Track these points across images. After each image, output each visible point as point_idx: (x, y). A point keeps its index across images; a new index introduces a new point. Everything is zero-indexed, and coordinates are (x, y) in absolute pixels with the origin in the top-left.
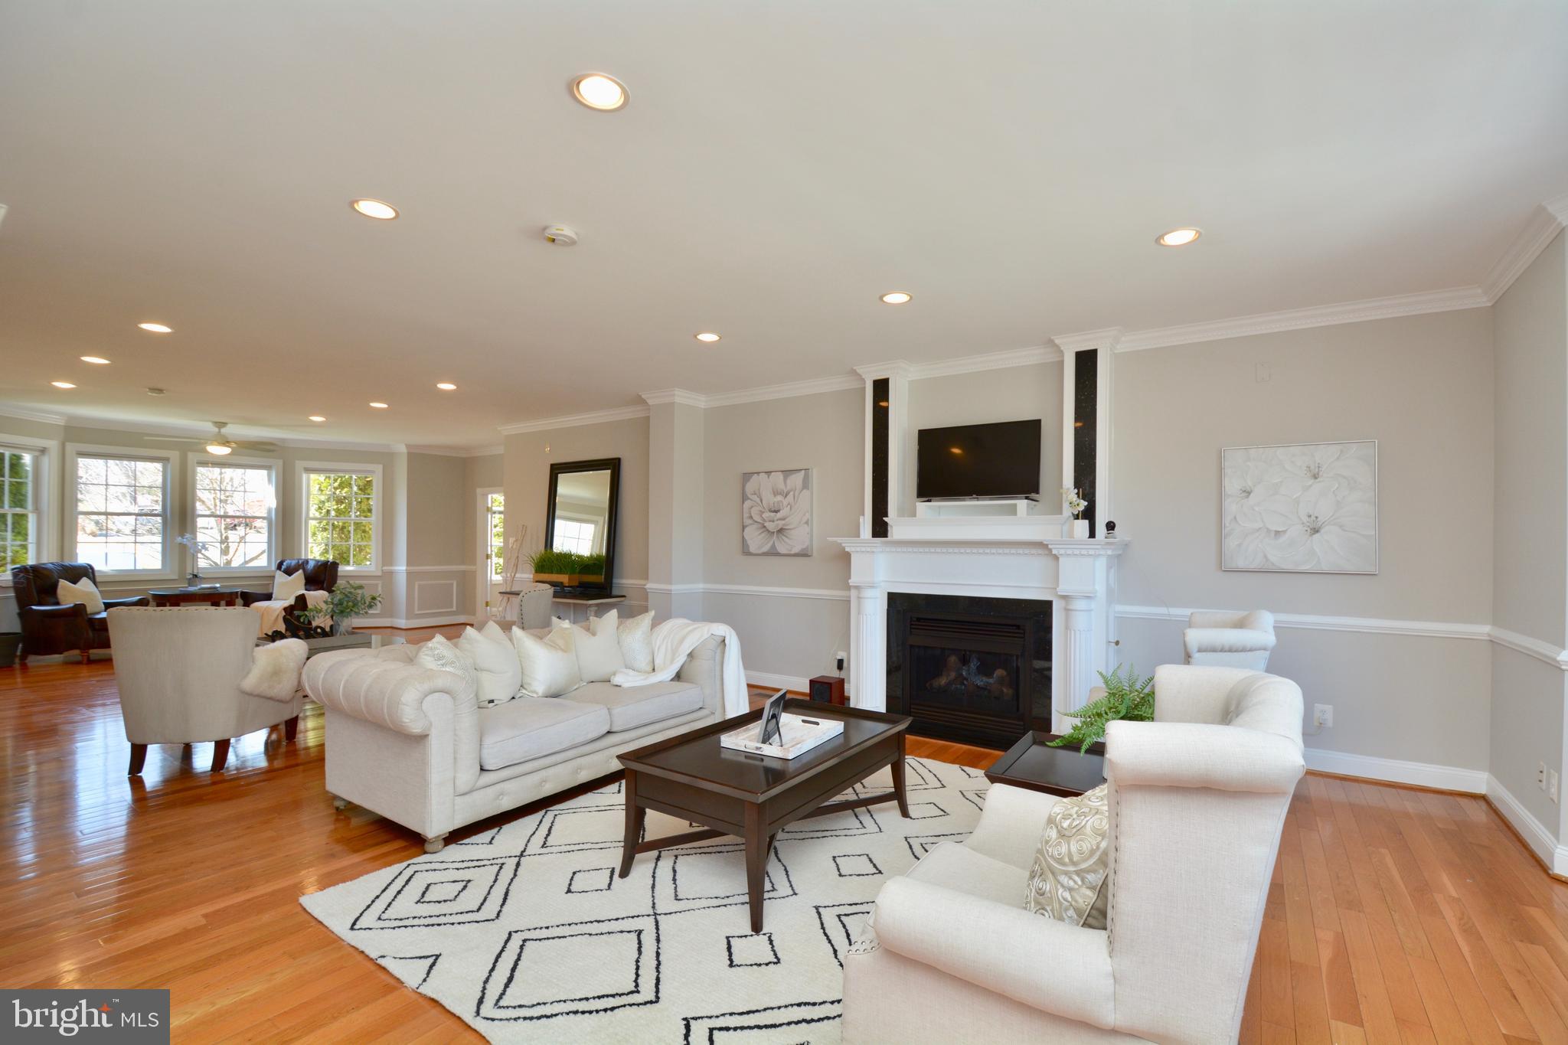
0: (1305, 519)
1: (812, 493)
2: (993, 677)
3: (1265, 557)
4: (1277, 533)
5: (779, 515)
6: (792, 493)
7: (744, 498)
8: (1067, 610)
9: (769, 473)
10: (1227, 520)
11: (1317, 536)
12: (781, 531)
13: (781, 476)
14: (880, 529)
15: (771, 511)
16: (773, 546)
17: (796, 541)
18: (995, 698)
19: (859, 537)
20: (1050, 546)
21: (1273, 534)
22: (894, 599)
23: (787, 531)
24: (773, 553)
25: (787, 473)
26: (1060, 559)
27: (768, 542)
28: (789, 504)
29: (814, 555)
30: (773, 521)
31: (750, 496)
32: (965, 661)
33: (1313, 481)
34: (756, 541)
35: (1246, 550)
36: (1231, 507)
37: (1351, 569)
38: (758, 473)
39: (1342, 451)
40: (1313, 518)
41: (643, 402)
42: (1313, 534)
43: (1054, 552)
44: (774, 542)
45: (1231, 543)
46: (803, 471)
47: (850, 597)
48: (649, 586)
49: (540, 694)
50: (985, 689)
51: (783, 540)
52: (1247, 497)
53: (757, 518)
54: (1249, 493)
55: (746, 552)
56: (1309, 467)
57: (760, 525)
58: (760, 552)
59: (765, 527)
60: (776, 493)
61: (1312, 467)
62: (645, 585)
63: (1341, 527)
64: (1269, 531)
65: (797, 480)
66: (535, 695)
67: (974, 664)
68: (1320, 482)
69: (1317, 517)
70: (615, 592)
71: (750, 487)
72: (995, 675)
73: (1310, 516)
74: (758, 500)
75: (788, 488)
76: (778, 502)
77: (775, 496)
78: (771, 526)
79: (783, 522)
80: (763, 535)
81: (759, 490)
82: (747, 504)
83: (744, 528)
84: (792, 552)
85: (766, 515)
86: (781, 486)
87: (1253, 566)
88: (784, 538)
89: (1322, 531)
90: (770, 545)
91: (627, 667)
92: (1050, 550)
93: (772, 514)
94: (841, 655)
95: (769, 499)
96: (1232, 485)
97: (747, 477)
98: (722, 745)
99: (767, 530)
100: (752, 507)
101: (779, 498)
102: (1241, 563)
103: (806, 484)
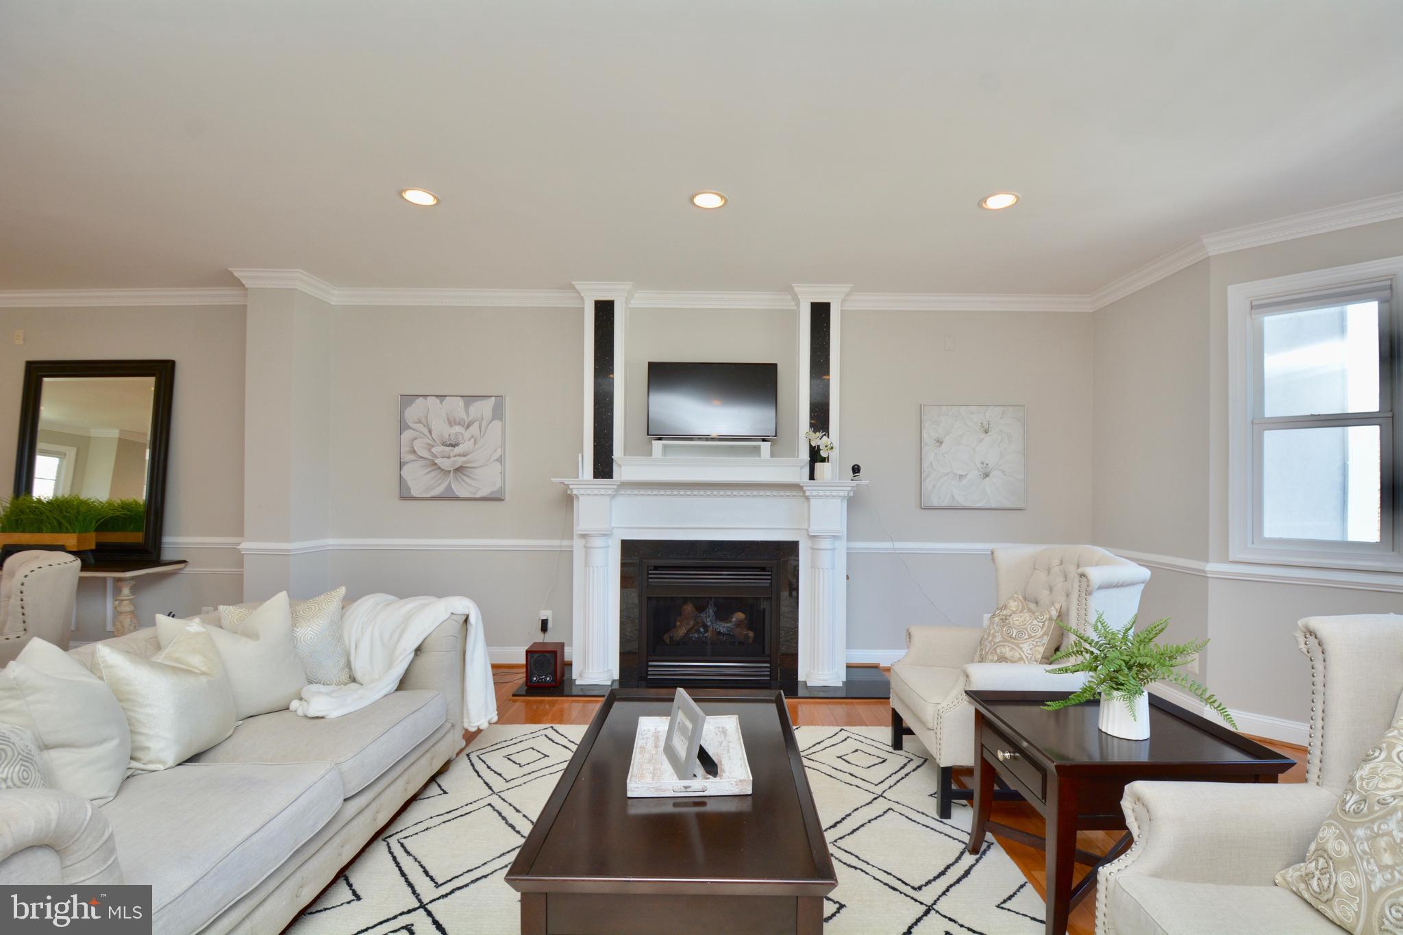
0: (980, 466)
1: (504, 427)
2: (731, 622)
3: (953, 497)
4: (961, 476)
5: (457, 450)
6: (476, 424)
7: (403, 426)
8: (813, 549)
9: (441, 397)
10: (925, 465)
11: (987, 479)
12: (459, 470)
13: (461, 402)
14: (603, 468)
15: (444, 444)
16: (449, 488)
17: (485, 480)
18: (740, 642)
19: (578, 478)
20: (805, 488)
21: (958, 477)
22: (628, 547)
23: (469, 470)
24: (449, 497)
25: (469, 399)
26: (813, 501)
27: (441, 484)
28: (473, 437)
29: (507, 498)
30: (449, 457)
31: (410, 425)
32: (700, 609)
33: (984, 435)
34: (419, 480)
35: (941, 491)
36: (930, 456)
37: (1008, 505)
38: (425, 396)
39: (1003, 413)
40: (985, 465)
41: (238, 283)
42: (985, 478)
43: (808, 494)
44: (450, 483)
45: (928, 485)
46: (493, 398)
47: (572, 547)
48: (245, 545)
49: (171, 761)
50: (729, 635)
51: (463, 480)
52: (939, 446)
53: (423, 453)
54: (941, 443)
55: (406, 496)
56: (982, 424)
57: (427, 462)
58: (429, 495)
59: (436, 464)
60: (452, 422)
61: (984, 424)
62: (239, 544)
63: (1003, 472)
64: (955, 474)
65: (484, 408)
66: (161, 767)
67: (711, 611)
68: (990, 436)
69: (987, 464)
70: (167, 555)
71: (412, 413)
72: (734, 619)
73: (983, 463)
74: (426, 431)
75: (471, 418)
76: (456, 433)
77: (451, 426)
78: (444, 463)
79: (464, 459)
80: (433, 474)
81: (426, 417)
82: (408, 434)
83: (401, 465)
84: (478, 495)
85: (438, 449)
86: (461, 414)
87: (944, 504)
88: (465, 478)
89: (991, 475)
90: (445, 485)
91: (310, 682)
92: (804, 492)
93: (447, 449)
94: (545, 614)
95: (441, 429)
96: (929, 434)
97: (407, 400)
98: (629, 794)
99: (440, 468)
100: (415, 439)
101: (458, 429)
102: (936, 503)
103: (498, 413)
